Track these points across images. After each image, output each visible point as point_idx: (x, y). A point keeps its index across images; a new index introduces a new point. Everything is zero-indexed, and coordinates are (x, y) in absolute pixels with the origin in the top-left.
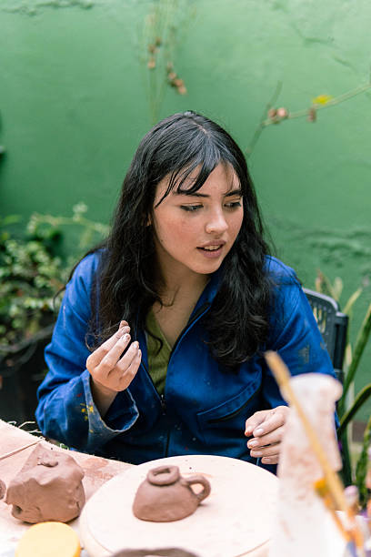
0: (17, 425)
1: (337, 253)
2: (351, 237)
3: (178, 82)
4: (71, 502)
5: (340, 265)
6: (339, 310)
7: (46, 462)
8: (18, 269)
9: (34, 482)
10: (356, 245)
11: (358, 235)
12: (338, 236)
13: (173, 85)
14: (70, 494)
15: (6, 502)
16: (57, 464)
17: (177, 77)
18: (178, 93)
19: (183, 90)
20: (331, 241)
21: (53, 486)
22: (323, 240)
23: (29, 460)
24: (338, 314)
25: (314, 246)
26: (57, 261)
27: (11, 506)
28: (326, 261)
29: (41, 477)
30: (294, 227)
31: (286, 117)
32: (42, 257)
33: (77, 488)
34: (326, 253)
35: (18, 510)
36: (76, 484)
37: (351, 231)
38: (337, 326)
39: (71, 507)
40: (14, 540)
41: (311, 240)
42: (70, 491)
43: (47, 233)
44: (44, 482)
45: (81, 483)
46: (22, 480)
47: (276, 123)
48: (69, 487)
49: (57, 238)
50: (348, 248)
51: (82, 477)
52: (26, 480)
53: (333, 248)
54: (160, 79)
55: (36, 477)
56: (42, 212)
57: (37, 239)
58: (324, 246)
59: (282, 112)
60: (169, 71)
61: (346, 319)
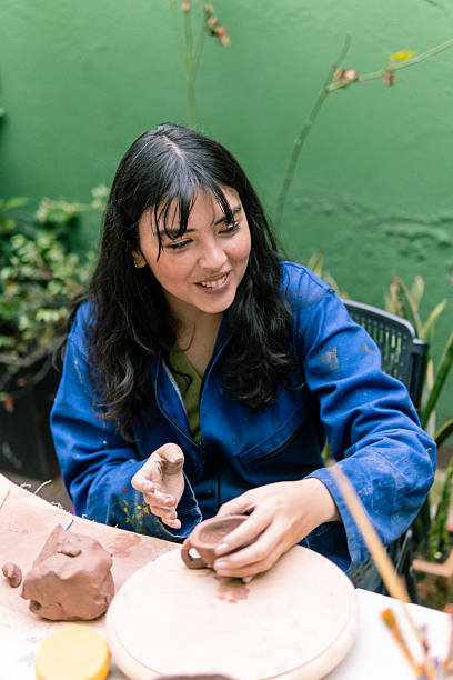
0: (32, 490)
1: (418, 244)
2: (435, 224)
3: (219, 30)
4: (97, 597)
5: (421, 258)
6: (417, 336)
7: (67, 551)
8: (27, 271)
9: (53, 576)
10: (442, 234)
11: (445, 221)
12: (420, 222)
13: (213, 33)
14: (96, 589)
15: (23, 596)
16: (80, 553)
17: (217, 24)
18: (220, 42)
19: (226, 40)
20: (411, 229)
21: (77, 580)
22: (400, 228)
23: (47, 544)
24: (416, 341)
25: (390, 234)
26: (74, 258)
27: (28, 602)
28: (405, 254)
29: (62, 569)
30: (366, 211)
31: (356, 80)
32: (56, 254)
33: (105, 580)
34: (404, 243)
35: (36, 606)
36: (103, 577)
37: (435, 217)
38: (414, 356)
39: (98, 603)
40: (33, 640)
41: (387, 227)
42: (96, 586)
43: (61, 218)
44: (65, 576)
45: (109, 573)
46: (39, 572)
47: (344, 87)
48: (95, 581)
49: (73, 222)
50: (432, 237)
51: (110, 566)
52: (45, 572)
53: (413, 238)
54: (197, 25)
55: (56, 570)
56: (54, 197)
57: (49, 226)
58: (403, 235)
59: (350, 75)
60: (208, 15)
61: (426, 347)
